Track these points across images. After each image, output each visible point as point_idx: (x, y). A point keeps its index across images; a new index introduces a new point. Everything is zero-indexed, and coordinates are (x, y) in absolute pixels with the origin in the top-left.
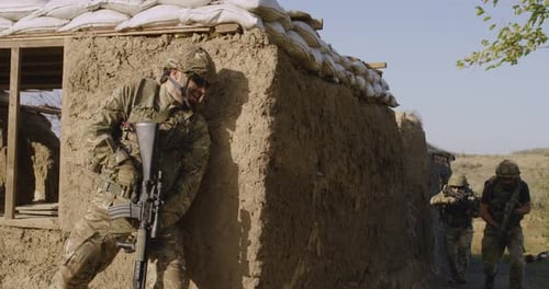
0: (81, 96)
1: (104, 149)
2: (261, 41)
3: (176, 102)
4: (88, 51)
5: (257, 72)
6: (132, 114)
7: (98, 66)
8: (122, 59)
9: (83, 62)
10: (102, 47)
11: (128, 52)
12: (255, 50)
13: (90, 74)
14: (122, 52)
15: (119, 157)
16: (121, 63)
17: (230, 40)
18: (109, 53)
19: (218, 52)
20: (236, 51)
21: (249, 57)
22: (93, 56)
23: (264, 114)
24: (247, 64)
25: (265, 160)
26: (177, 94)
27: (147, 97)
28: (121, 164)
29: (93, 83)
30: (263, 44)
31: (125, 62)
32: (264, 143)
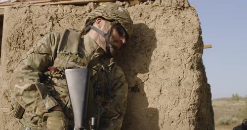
0: (17, 54)
1: (33, 94)
2: (182, 4)
3: (100, 50)
4: (24, 16)
5: (183, 30)
6: (57, 59)
7: (33, 28)
8: (55, 22)
9: (20, 25)
10: (36, 13)
11: (59, 16)
12: (177, 11)
13: (26, 35)
14: (54, 16)
15: (49, 103)
16: (53, 25)
17: (150, 5)
18: (43, 17)
19: (141, 15)
20: (159, 13)
21: (173, 17)
22: (29, 20)
23: (192, 68)
24: (172, 24)
25: (194, 110)
26: (100, 41)
27: (71, 44)
28: (51, 110)
29: (28, 42)
30: (183, 7)
31: (57, 25)
32: (193, 95)
